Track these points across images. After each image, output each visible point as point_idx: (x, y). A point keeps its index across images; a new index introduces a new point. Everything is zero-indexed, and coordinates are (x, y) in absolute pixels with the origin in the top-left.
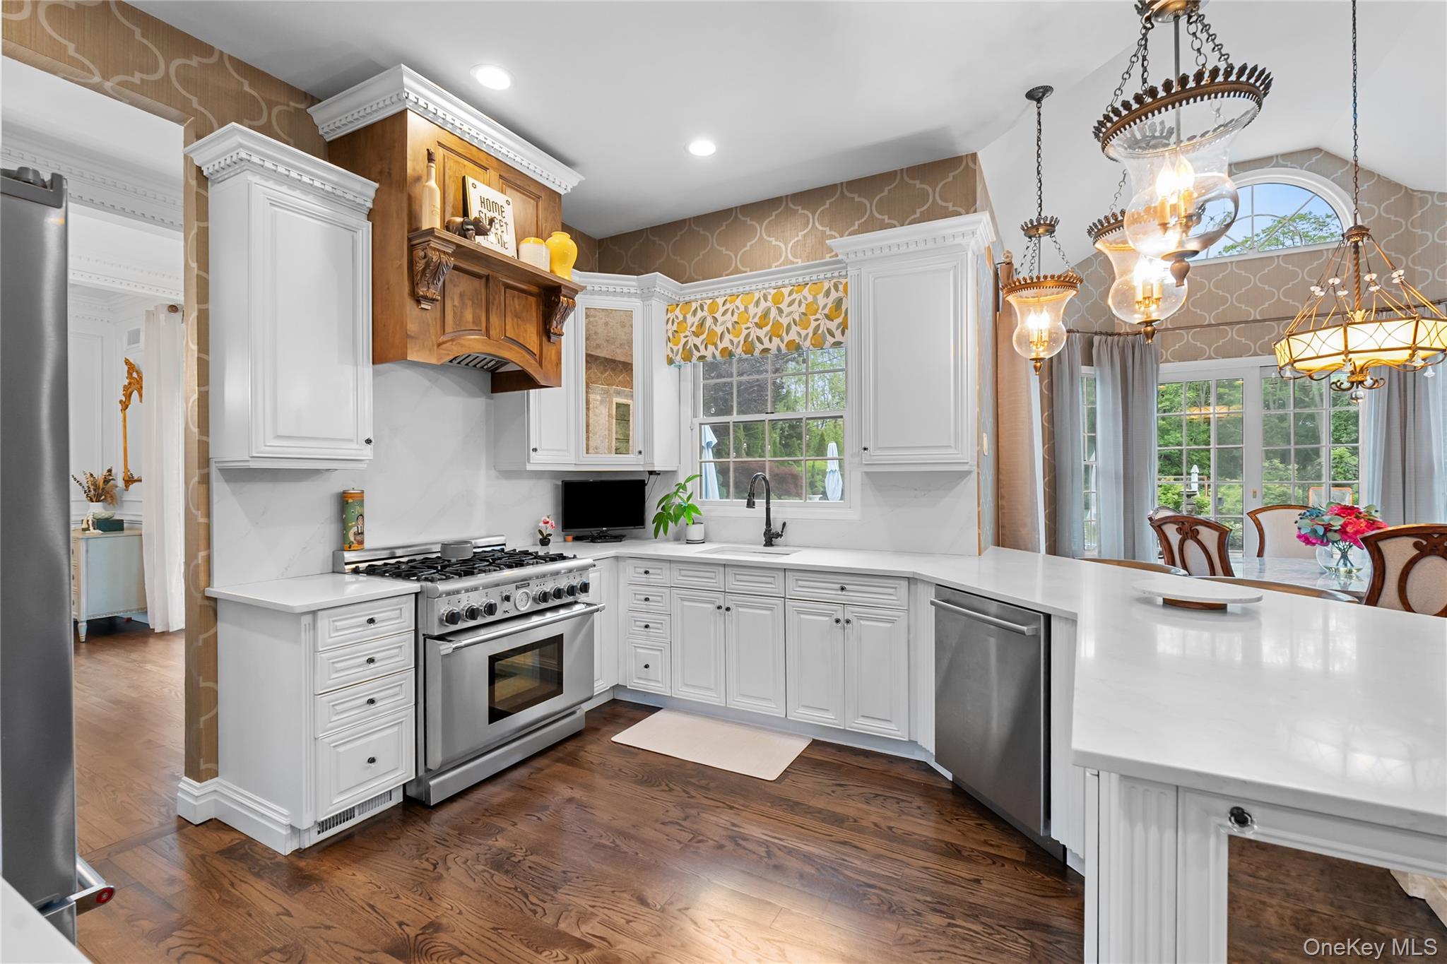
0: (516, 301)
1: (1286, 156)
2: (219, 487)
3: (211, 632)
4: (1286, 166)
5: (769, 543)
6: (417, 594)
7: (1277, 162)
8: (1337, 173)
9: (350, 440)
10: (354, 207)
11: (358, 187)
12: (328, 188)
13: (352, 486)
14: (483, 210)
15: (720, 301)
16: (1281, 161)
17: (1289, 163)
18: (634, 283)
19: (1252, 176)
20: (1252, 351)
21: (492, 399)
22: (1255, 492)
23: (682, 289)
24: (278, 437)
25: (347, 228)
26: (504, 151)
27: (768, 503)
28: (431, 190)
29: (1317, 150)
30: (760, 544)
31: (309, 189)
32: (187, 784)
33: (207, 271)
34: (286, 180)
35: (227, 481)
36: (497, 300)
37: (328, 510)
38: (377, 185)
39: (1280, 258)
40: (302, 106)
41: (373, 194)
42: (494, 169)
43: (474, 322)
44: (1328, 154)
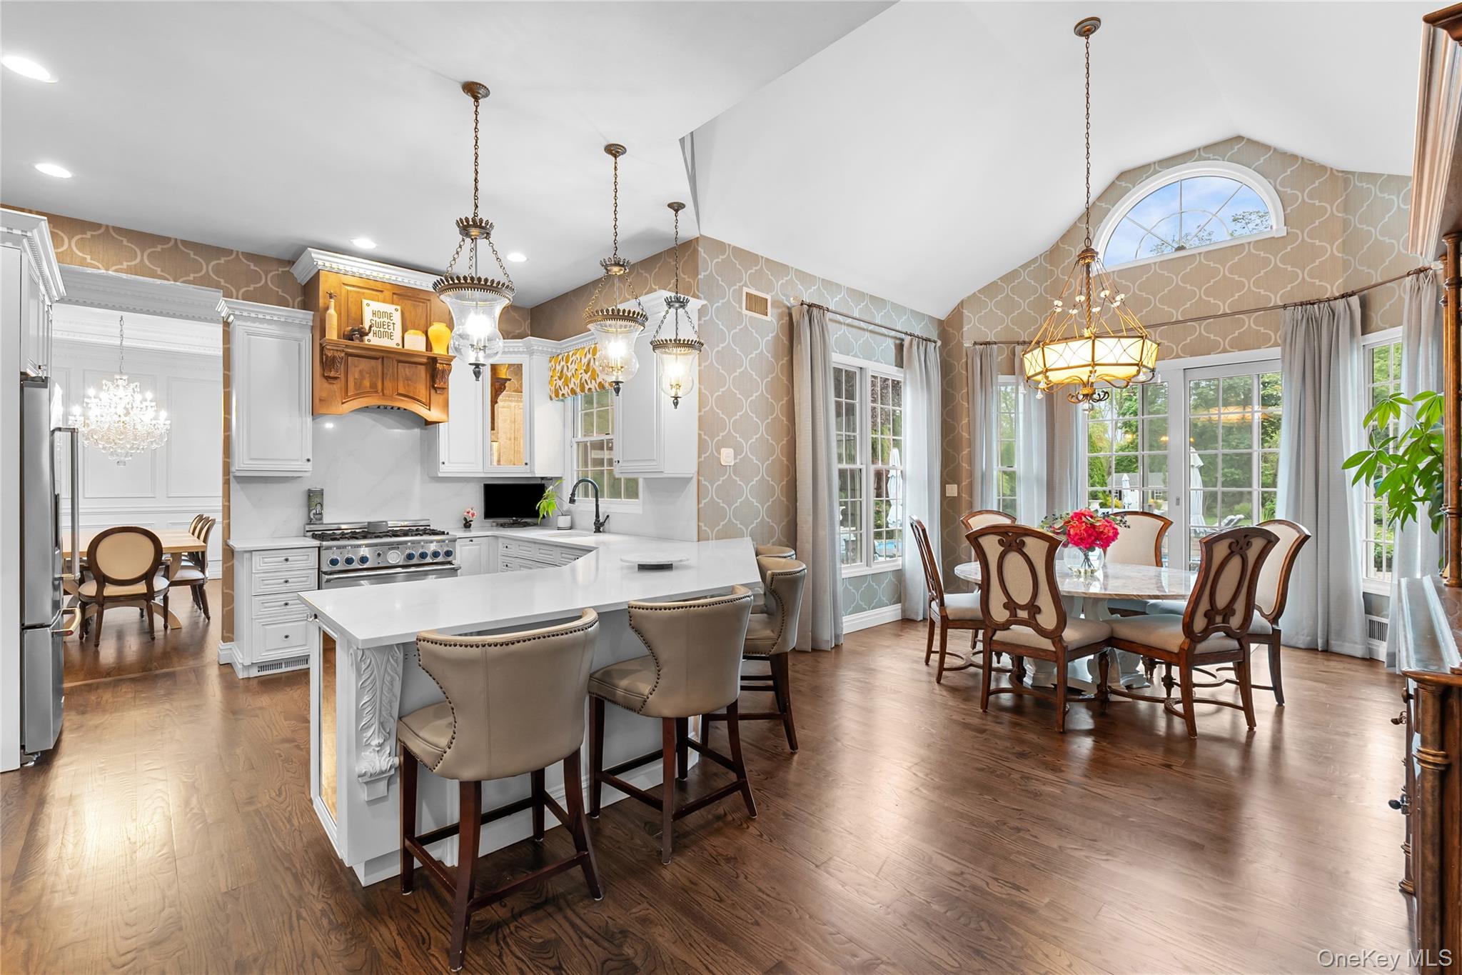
0: (407, 370)
1: (1207, 148)
2: (233, 485)
3: (230, 564)
4: (1208, 159)
5: (598, 530)
6: (319, 548)
7: (1200, 155)
8: (1259, 160)
9: (297, 460)
10: (301, 326)
11: (301, 316)
12: (283, 320)
13: (316, 486)
14: (374, 319)
15: (571, 354)
16: (1203, 154)
17: (1211, 156)
18: (521, 345)
19: (1179, 171)
20: (1175, 354)
21: (426, 429)
22: (1178, 499)
23: (561, 344)
24: (251, 459)
25: (296, 340)
26: (400, 279)
27: (597, 501)
28: (330, 315)
29: (1239, 138)
30: (591, 530)
31: (271, 322)
32: (222, 645)
33: (229, 370)
34: (256, 320)
35: (238, 483)
36: (391, 371)
37: (302, 500)
38: (312, 313)
39: (1202, 256)
40: (287, 269)
41: (311, 318)
42: (387, 290)
43: (371, 387)
44: (1250, 141)
